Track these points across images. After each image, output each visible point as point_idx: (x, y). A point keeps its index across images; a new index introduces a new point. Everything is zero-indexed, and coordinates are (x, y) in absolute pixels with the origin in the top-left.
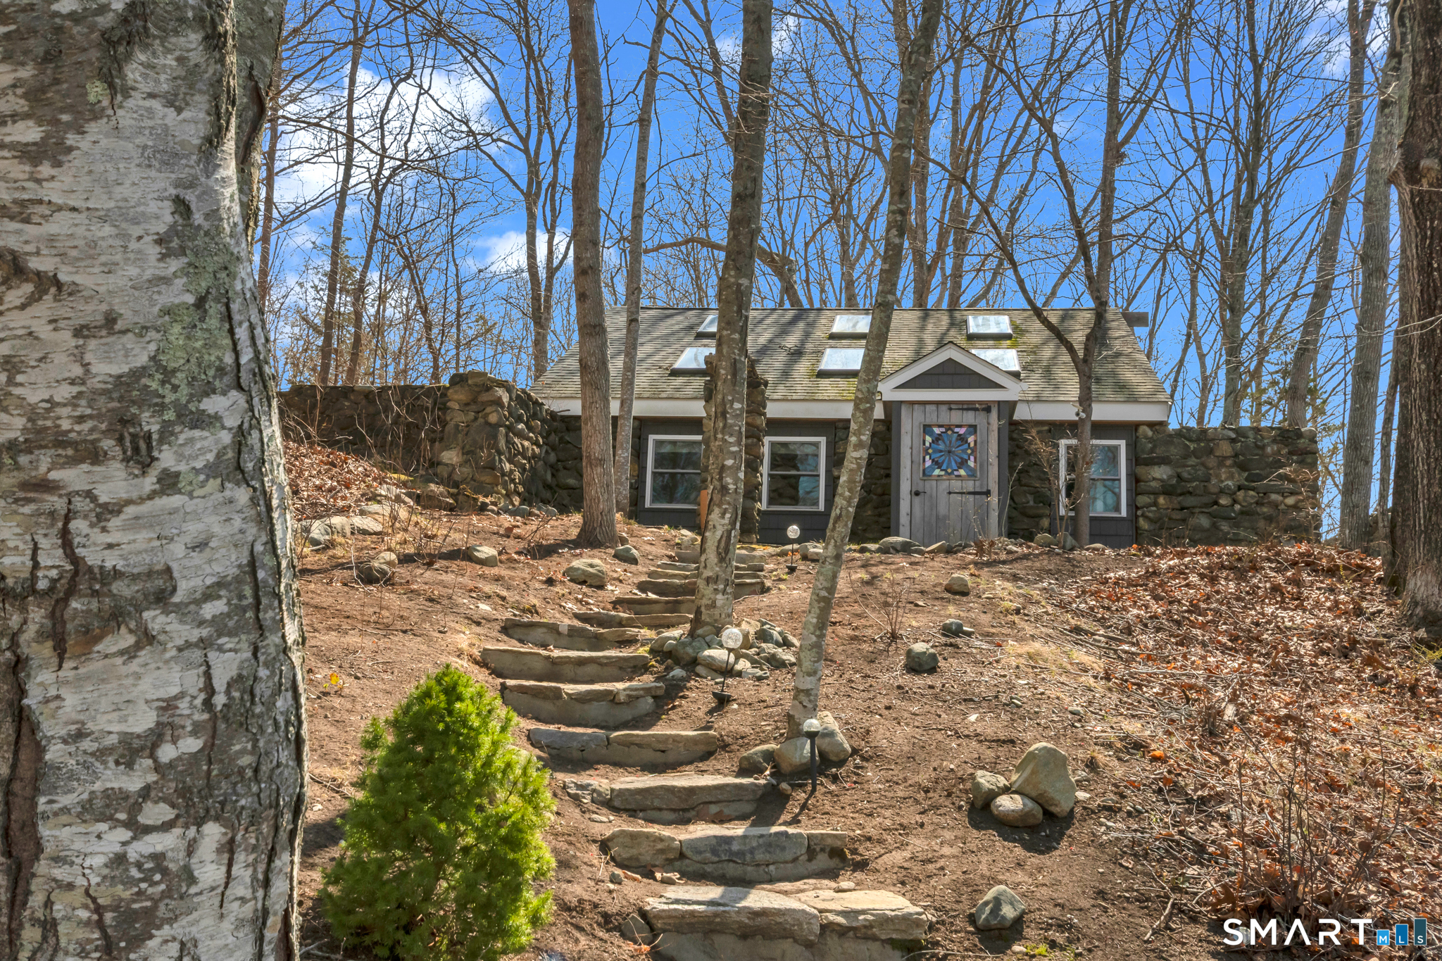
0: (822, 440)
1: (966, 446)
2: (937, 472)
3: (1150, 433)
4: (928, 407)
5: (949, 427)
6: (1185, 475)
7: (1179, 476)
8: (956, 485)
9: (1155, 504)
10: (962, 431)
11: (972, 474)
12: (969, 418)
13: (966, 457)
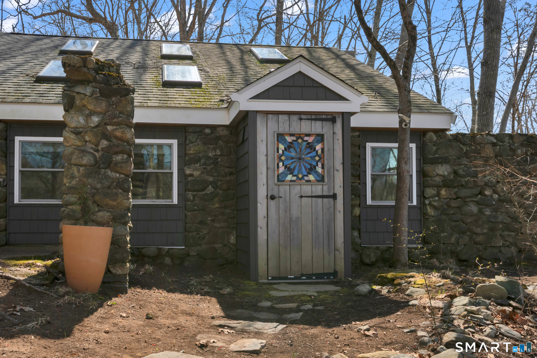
0: (174, 142)
1: (314, 154)
2: (289, 177)
3: (435, 138)
4: (281, 117)
5: (299, 136)
6: (461, 172)
7: (455, 172)
8: (307, 190)
9: (438, 195)
10: (310, 139)
11: (321, 179)
12: (317, 127)
13: (314, 163)
